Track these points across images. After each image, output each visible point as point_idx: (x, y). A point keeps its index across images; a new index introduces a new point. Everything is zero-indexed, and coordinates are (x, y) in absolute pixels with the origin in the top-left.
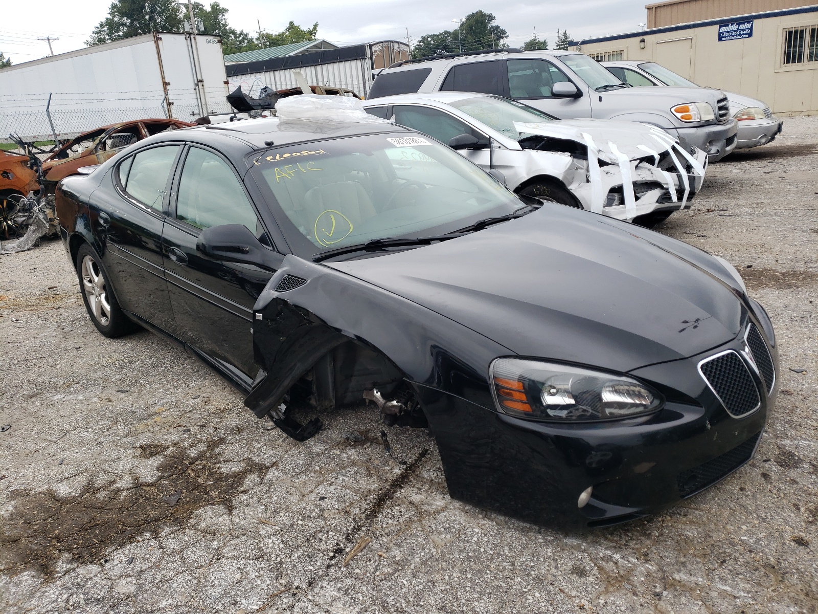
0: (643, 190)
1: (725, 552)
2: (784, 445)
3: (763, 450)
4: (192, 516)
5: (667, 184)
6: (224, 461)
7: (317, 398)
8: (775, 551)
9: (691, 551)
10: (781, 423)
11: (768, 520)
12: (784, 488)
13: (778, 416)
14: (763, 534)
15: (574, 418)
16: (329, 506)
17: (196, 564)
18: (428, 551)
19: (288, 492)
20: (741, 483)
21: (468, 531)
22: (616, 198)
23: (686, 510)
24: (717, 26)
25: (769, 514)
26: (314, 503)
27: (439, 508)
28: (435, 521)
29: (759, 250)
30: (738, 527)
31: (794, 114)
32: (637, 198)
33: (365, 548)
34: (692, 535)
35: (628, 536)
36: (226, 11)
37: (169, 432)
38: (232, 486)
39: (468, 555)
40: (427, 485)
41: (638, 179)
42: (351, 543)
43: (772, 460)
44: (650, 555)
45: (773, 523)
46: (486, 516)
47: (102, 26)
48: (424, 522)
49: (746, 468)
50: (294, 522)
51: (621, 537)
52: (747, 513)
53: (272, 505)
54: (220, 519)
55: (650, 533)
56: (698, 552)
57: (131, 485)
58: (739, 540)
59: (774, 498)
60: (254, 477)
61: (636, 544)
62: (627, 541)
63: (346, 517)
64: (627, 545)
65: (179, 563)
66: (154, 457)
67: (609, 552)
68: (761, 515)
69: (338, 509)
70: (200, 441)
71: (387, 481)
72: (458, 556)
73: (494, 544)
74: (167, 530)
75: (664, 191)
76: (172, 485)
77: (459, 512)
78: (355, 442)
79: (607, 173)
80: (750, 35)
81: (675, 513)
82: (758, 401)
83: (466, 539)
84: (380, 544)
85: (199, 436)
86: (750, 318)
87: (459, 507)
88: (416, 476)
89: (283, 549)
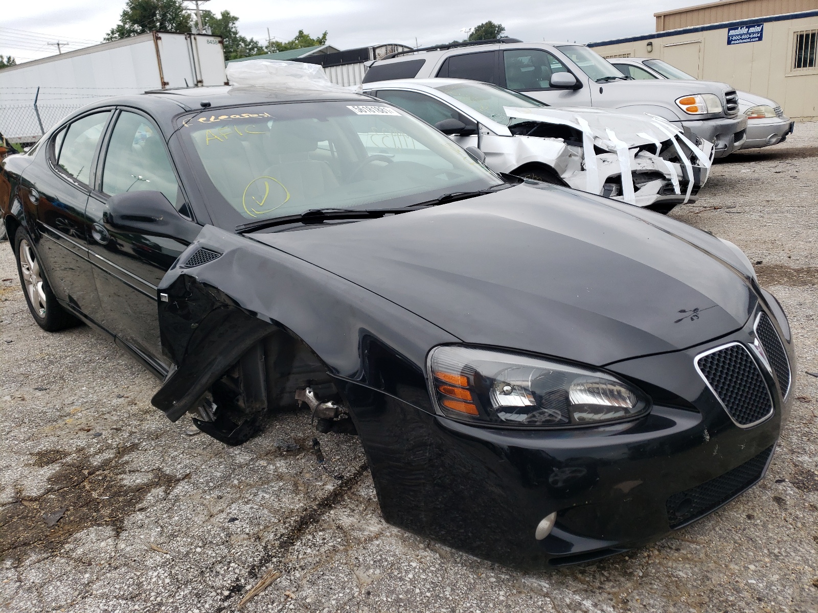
0: (643, 180)
1: (726, 601)
2: (801, 462)
3: (775, 468)
4: (69, 540)
5: (670, 175)
6: (130, 472)
7: (245, 399)
8: (791, 599)
9: (683, 599)
10: (798, 436)
11: (782, 557)
12: (802, 516)
13: (794, 426)
14: (776, 577)
15: (538, 423)
16: (239, 530)
17: (53, 604)
18: (348, 591)
19: (194, 511)
20: (748, 509)
21: (403, 564)
22: (614, 188)
23: (678, 543)
24: (727, 29)
25: (783, 549)
26: (221, 525)
27: (372, 535)
28: (364, 552)
29: (770, 246)
30: (744, 567)
31: (804, 120)
32: (636, 189)
33: (270, 585)
34: (685, 576)
35: (603, 575)
36: (236, 19)
37: (77, 436)
38: (130, 503)
39: (399, 598)
40: (363, 506)
41: (638, 168)
42: (254, 578)
43: (787, 480)
44: (630, 603)
45: (789, 561)
46: (428, 546)
47: (113, 32)
48: (350, 552)
49: (754, 490)
50: (191, 549)
51: (594, 577)
52: (756, 548)
53: (170, 527)
54: (103, 544)
55: (631, 573)
56: (693, 600)
57: (10, 500)
58: (746, 585)
59: (790, 529)
60: (159, 491)
61: (613, 587)
62: (601, 583)
63: (256, 544)
64: (602, 588)
65: (34, 602)
66: (50, 466)
67: (577, 598)
68: (773, 551)
69: (248, 534)
70: (109, 447)
71: (315, 499)
72: (385, 599)
73: (432, 583)
74: (34, 557)
75: (666, 182)
76: (59, 500)
77: (396, 540)
78: (287, 451)
79: (604, 161)
80: (760, 38)
81: (665, 547)
82: (770, 407)
83: (399, 575)
84: (291, 580)
85: (110, 441)
86: (760, 306)
87: (397, 533)
88: (352, 493)
89: (167, 585)
